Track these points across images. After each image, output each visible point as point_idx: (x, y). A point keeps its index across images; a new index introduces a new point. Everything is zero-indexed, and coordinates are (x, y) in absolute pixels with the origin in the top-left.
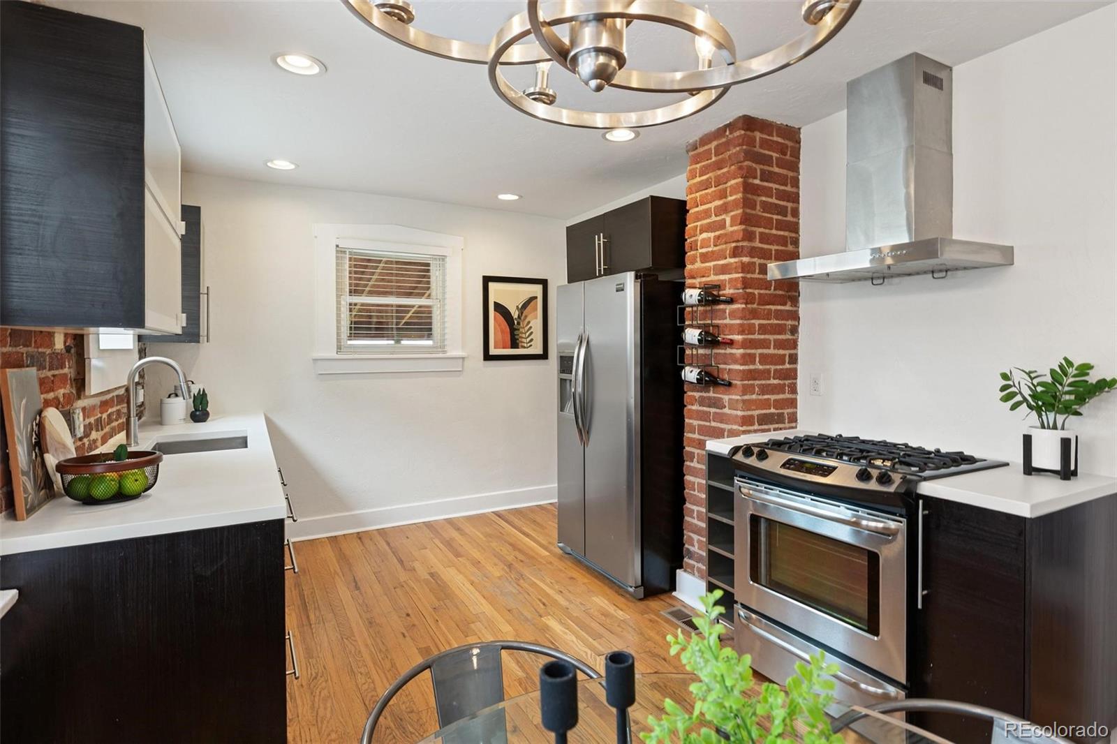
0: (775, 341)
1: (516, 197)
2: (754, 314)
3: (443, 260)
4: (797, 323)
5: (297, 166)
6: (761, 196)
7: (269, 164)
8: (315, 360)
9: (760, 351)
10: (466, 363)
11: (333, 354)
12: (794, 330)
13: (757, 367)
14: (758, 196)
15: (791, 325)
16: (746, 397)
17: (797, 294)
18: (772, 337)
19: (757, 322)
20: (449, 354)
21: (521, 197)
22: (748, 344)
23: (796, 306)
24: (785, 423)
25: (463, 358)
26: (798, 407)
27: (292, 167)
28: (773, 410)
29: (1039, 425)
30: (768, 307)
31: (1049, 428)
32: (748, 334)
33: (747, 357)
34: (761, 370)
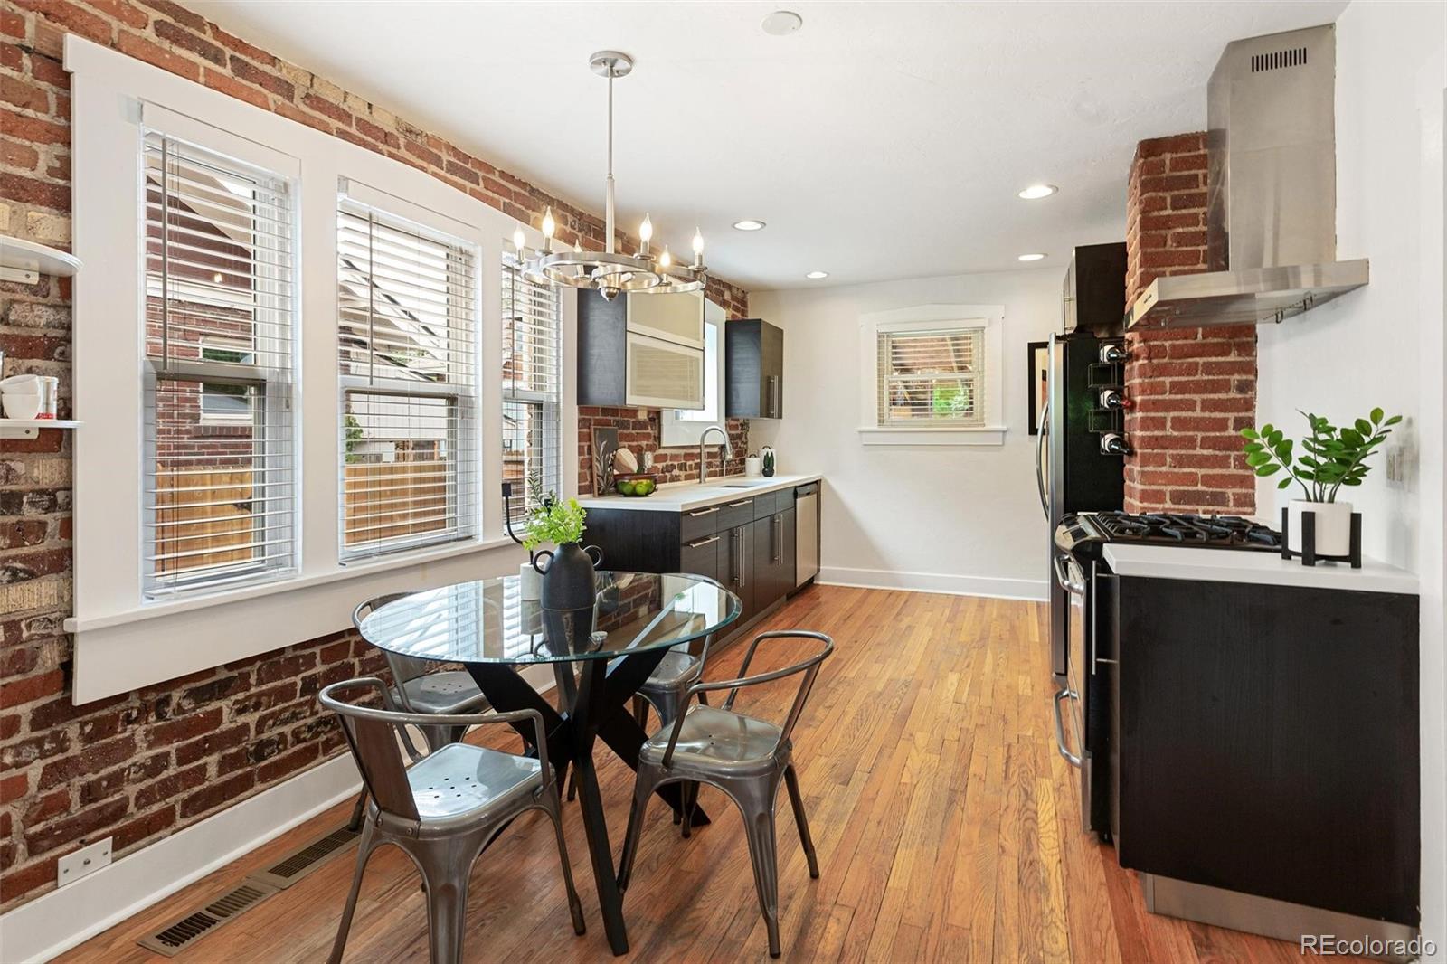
0: (1203, 401)
1: (1040, 256)
2: (1163, 370)
3: (983, 331)
4: (1252, 377)
5: (828, 274)
6: (1174, 227)
7: (809, 276)
8: (861, 432)
9: (1172, 414)
10: (1008, 436)
11: (875, 427)
12: (1247, 386)
13: (1168, 434)
14: (1169, 228)
15: (1238, 380)
16: (1146, 469)
17: (1254, 339)
18: (1197, 397)
19: (1168, 380)
20: (988, 427)
21: (1046, 255)
22: (1152, 406)
23: (1250, 355)
24: (1228, 506)
25: (1004, 432)
26: (1256, 487)
27: (825, 275)
28: (1200, 487)
29: (1305, 498)
30: (1190, 360)
31: (1316, 500)
32: (1151, 394)
33: (1149, 422)
34: (1175, 437)
